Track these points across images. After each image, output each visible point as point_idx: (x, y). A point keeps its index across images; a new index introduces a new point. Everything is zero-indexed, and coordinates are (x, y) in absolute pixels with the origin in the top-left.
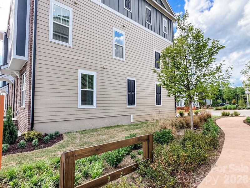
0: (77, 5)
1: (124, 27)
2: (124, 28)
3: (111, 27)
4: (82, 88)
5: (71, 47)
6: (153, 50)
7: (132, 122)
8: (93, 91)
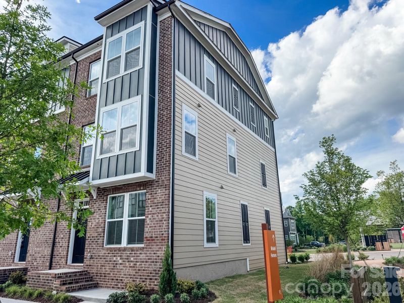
0: (200, 108)
1: (234, 131)
2: (235, 133)
3: (225, 133)
4: (207, 217)
5: (197, 162)
6: (258, 160)
7: (249, 270)
8: (214, 221)
